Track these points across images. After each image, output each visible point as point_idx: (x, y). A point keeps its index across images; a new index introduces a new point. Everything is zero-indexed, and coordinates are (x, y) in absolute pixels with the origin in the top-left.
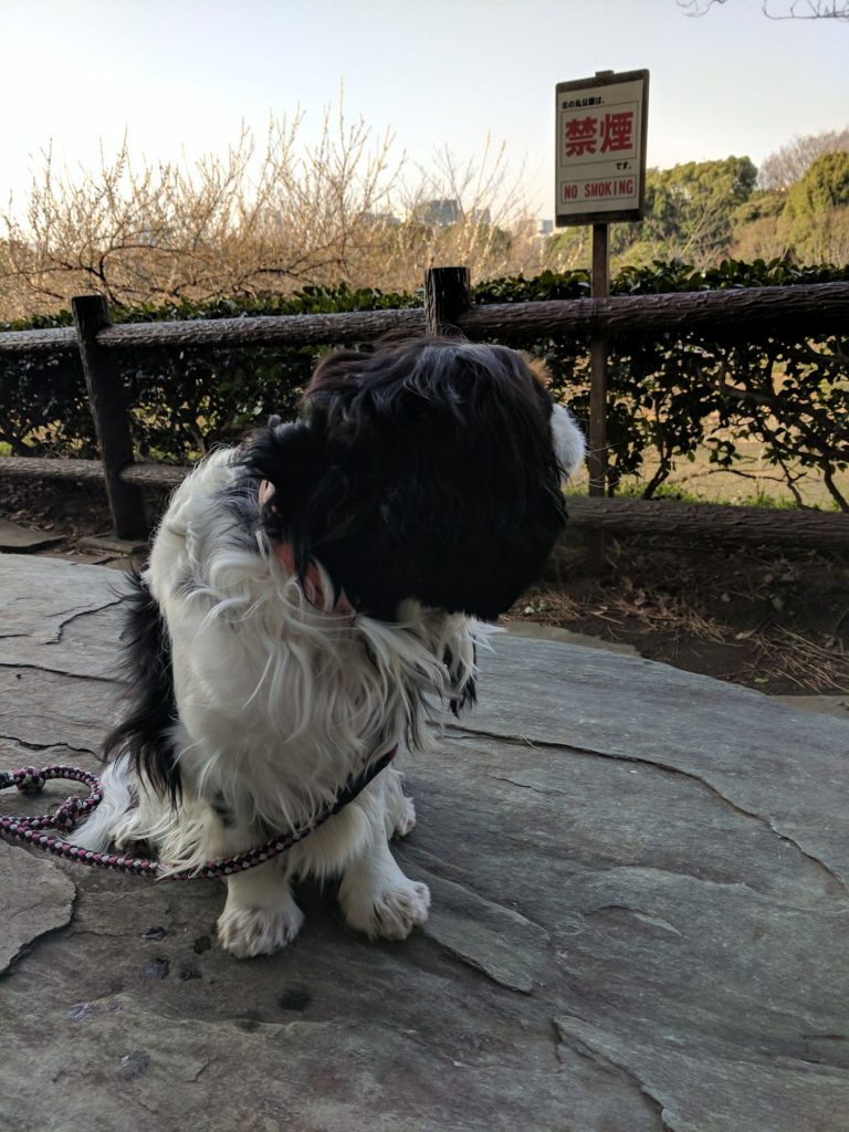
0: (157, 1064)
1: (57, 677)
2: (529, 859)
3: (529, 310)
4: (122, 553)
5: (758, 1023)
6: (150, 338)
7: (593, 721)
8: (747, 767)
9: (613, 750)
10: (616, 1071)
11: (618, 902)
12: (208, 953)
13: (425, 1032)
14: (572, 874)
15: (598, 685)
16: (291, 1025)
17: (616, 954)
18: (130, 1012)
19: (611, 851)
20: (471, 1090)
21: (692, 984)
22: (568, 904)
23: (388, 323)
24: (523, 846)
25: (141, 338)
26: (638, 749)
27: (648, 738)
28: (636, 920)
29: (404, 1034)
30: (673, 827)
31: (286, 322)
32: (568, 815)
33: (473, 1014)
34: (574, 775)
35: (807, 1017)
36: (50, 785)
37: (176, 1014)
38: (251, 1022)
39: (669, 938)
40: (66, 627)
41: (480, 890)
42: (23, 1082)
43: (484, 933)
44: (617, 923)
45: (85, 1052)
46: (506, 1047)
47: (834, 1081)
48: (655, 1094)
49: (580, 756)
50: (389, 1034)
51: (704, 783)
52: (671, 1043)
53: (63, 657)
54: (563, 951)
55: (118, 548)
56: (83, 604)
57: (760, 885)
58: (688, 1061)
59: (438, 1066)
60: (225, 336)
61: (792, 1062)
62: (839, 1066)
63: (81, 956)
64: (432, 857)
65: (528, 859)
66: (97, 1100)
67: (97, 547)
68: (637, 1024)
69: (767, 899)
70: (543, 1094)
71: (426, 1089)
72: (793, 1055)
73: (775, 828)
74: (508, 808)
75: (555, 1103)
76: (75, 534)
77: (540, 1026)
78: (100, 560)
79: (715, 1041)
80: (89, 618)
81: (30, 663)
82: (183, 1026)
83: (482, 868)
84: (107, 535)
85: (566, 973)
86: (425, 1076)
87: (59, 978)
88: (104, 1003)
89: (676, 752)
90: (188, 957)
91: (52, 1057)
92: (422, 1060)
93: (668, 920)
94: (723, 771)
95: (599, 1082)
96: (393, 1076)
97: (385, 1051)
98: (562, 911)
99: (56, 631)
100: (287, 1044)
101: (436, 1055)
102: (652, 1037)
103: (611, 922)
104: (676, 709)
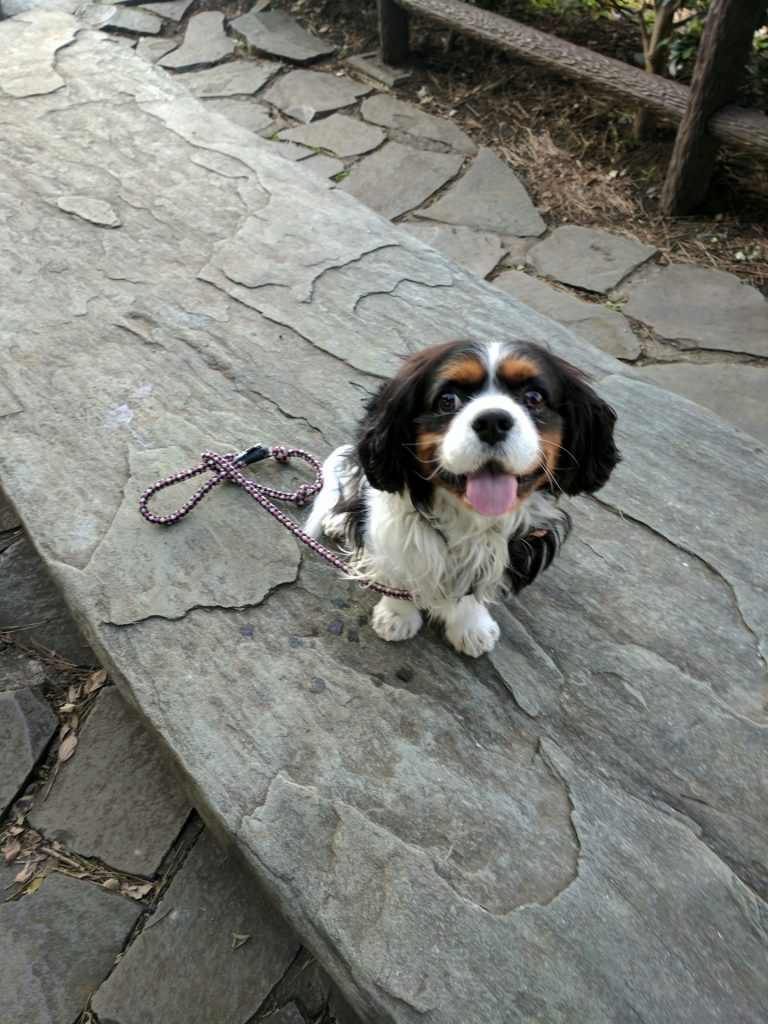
0: (328, 689)
1: (306, 344)
2: (575, 620)
4: (385, 84)
5: (658, 776)
7: (678, 506)
9: (679, 540)
10: (559, 780)
11: (618, 671)
12: (365, 627)
13: (467, 720)
14: (599, 640)
15: (702, 466)
16: (398, 691)
17: (600, 706)
18: (319, 652)
19: (632, 631)
20: (480, 762)
21: (633, 741)
22: (586, 663)
24: (577, 607)
26: (700, 545)
27: (714, 536)
28: (623, 688)
29: (456, 718)
30: (687, 623)
32: (619, 591)
33: (498, 718)
34: (640, 554)
35: (693, 785)
36: (293, 460)
37: (342, 661)
38: (379, 679)
39: (639, 707)
40: (318, 283)
41: (535, 633)
43: (525, 667)
44: (612, 686)
45: (296, 669)
46: (508, 745)
47: (683, 827)
48: (574, 801)
49: (654, 537)
50: (448, 715)
51: (732, 590)
52: (601, 773)
53: (312, 323)
54: (568, 693)
55: (381, 78)
56: (331, 256)
57: (720, 689)
58: (604, 788)
59: (468, 742)
61: (666, 807)
62: (692, 818)
63: (299, 604)
67: (362, 72)
68: (588, 754)
69: (718, 701)
70: (515, 779)
71: (458, 753)
72: (669, 803)
73: (760, 648)
74: (579, 572)
75: (520, 785)
76: (345, 47)
77: (531, 739)
78: (365, 90)
79: (628, 780)
80: (334, 274)
81: (290, 324)
82: (344, 671)
83: (542, 616)
84: (373, 56)
85: (562, 709)
86: (459, 746)
87: (287, 615)
88: (307, 640)
89: (727, 556)
90: (354, 626)
91: (279, 666)
92: (460, 736)
93: (643, 694)
94: (753, 585)
95: (549, 782)
96: (442, 740)
97: (442, 724)
98: (580, 666)
99: (309, 288)
100: (394, 701)
101: (468, 736)
102: (591, 766)
103: (606, 683)
104: (753, 510)
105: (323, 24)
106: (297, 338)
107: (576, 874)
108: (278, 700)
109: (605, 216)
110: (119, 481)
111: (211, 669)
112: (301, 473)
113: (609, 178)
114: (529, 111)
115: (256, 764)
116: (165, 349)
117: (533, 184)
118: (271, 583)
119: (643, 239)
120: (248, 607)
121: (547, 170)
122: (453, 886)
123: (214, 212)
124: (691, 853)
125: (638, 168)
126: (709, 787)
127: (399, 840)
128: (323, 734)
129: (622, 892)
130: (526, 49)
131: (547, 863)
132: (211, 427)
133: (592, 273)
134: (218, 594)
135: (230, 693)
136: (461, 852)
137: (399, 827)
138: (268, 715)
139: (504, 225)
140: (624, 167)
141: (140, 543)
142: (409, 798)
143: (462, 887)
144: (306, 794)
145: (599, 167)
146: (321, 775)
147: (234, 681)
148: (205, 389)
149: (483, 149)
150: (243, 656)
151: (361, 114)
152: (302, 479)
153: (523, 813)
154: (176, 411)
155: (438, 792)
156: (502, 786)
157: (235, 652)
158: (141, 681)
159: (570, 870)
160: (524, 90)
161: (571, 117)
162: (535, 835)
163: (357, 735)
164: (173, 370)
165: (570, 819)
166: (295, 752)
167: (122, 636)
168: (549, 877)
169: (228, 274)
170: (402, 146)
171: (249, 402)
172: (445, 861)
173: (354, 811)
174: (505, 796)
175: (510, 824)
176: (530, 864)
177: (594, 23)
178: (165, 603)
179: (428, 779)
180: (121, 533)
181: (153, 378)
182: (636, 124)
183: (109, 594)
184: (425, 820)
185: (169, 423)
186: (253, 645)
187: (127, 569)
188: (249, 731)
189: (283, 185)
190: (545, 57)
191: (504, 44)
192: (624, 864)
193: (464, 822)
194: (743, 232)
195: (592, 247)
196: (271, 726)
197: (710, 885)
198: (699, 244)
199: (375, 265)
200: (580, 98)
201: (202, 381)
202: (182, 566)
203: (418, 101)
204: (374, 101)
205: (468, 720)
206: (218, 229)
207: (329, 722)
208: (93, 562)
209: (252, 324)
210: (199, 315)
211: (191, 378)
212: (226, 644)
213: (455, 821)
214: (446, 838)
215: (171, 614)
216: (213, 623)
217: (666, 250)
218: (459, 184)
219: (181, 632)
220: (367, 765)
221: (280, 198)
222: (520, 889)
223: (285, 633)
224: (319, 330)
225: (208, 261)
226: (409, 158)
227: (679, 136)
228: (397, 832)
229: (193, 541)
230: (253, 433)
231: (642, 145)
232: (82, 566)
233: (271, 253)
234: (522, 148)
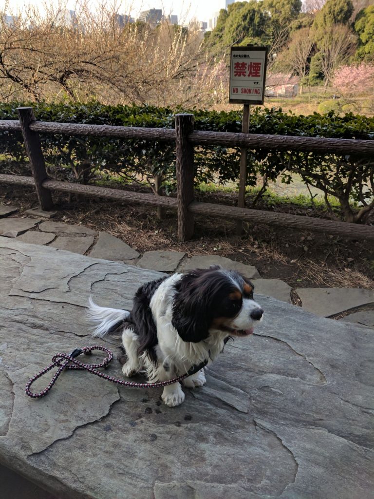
0: (159, 437)
1: (75, 307)
3: (218, 136)
4: (46, 218)
5: (303, 417)
6: (55, 130)
8: (300, 338)
9: (261, 333)
10: (270, 432)
11: (266, 385)
12: (161, 405)
13: (222, 424)
14: (253, 377)
16: (189, 425)
17: (267, 400)
18: (146, 423)
19: (263, 369)
20: (237, 439)
21: (286, 408)
22: (253, 386)
23: (160, 135)
24: (239, 368)
25: (51, 129)
26: (267, 333)
27: (271, 328)
28: (271, 390)
29: (218, 426)
30: (280, 360)
31: (116, 129)
32: (250, 357)
33: (234, 419)
34: (250, 342)
35: (315, 415)
37: (158, 423)
38: (178, 424)
39: (280, 395)
40: (70, 283)
41: (229, 383)
42: (127, 443)
43: (233, 396)
44: (267, 391)
45: (140, 435)
46: (243, 427)
47: (321, 431)
48: (280, 437)
50: (214, 426)
51: (287, 344)
52: (282, 424)
53: (75, 298)
54: (253, 400)
55: (44, 215)
56: (71, 273)
57: (303, 378)
58: (287, 428)
59: (228, 433)
60: (89, 132)
61: (311, 427)
62: (322, 427)
63: (127, 408)
64: (214, 373)
65: (241, 372)
66: (148, 446)
67: (34, 215)
68: (274, 419)
69: (305, 382)
70: (254, 439)
71: (226, 439)
72: (311, 425)
73: (307, 359)
74: (233, 355)
75: (257, 441)
76: (22, 208)
77: (251, 421)
78: (37, 221)
79: (293, 422)
80: (76, 279)
81: (64, 301)
82: (161, 426)
83: (229, 376)
84: (37, 209)
85: (255, 406)
86: (225, 436)
87: (123, 415)
88: (138, 421)
89: (279, 333)
90: (156, 407)
91: (131, 436)
92: (224, 432)
93: (280, 390)
94: (292, 340)
95: (267, 435)
96: (218, 436)
97: (214, 430)
98: (252, 388)
99: (67, 286)
100: (190, 430)
101: (227, 431)
102: (278, 423)
103: (265, 391)
104: (278, 317)
105: (7, 202)
106: (70, 306)
107: (297, 465)
108: (138, 451)
109: (160, 246)
110: (7, 388)
111: (98, 452)
112: (100, 356)
113: (155, 234)
114: (113, 217)
115: (142, 484)
116: (5, 327)
117: (126, 241)
118: (109, 403)
119: (178, 250)
120: (103, 418)
121: (130, 235)
122: (255, 493)
123: (5, 269)
124: (329, 439)
125: (165, 228)
126: (320, 414)
127: (224, 485)
128: (167, 456)
129: (317, 464)
130: (109, 195)
131: (284, 466)
132: (46, 351)
133: (165, 266)
134: (85, 418)
135: (113, 458)
136: (250, 478)
137: (220, 480)
138: (137, 460)
139: (122, 256)
140: (160, 229)
141: (33, 411)
142: (217, 466)
143: (259, 492)
144: (173, 485)
145: (150, 231)
146: (174, 474)
147: (113, 452)
148: (35, 337)
149: (100, 232)
150: (111, 440)
151: (40, 230)
152: (101, 358)
153: (265, 451)
154: (24, 350)
155: (228, 458)
156: (251, 444)
157: (106, 439)
158: (63, 474)
159: (294, 465)
160: (108, 210)
161: (131, 216)
162: (274, 457)
163: (181, 450)
164: (14, 334)
165: (282, 445)
166: (158, 470)
167: (43, 458)
168: (288, 471)
169: (24, 290)
170: (64, 237)
171: (59, 336)
172: (247, 485)
173: (198, 482)
174: (254, 447)
175: (262, 457)
176: (279, 470)
177: (124, 186)
178: (60, 432)
179: (220, 454)
180: (21, 411)
181: (5, 340)
182: (158, 214)
183: (27, 441)
184: (229, 472)
185: (24, 356)
186: (114, 433)
187: (32, 425)
188: (131, 471)
189: (34, 253)
190: (117, 197)
191: (98, 195)
192: (311, 453)
193: (245, 465)
194: (212, 241)
195: (161, 257)
196: (141, 464)
197: (342, 447)
198: (199, 248)
199: (92, 272)
200: (132, 210)
201: (32, 334)
202: (61, 413)
203: (64, 221)
204: (43, 224)
205: (224, 424)
206: (10, 275)
207: (166, 450)
208: (10, 429)
209: (47, 306)
210: (17, 309)
211: (26, 335)
212: (100, 438)
213: (241, 466)
214: (241, 475)
215: (65, 436)
216: (89, 432)
217: (188, 252)
218: (96, 246)
219: (74, 442)
220: (192, 461)
221: (35, 257)
222: (281, 482)
223: (126, 422)
224: (80, 300)
225: (12, 288)
226: (70, 241)
227: (178, 214)
228: (221, 482)
229: (61, 400)
230: (68, 347)
231: (163, 221)
232: (5, 434)
233: (42, 277)
234: (116, 230)
